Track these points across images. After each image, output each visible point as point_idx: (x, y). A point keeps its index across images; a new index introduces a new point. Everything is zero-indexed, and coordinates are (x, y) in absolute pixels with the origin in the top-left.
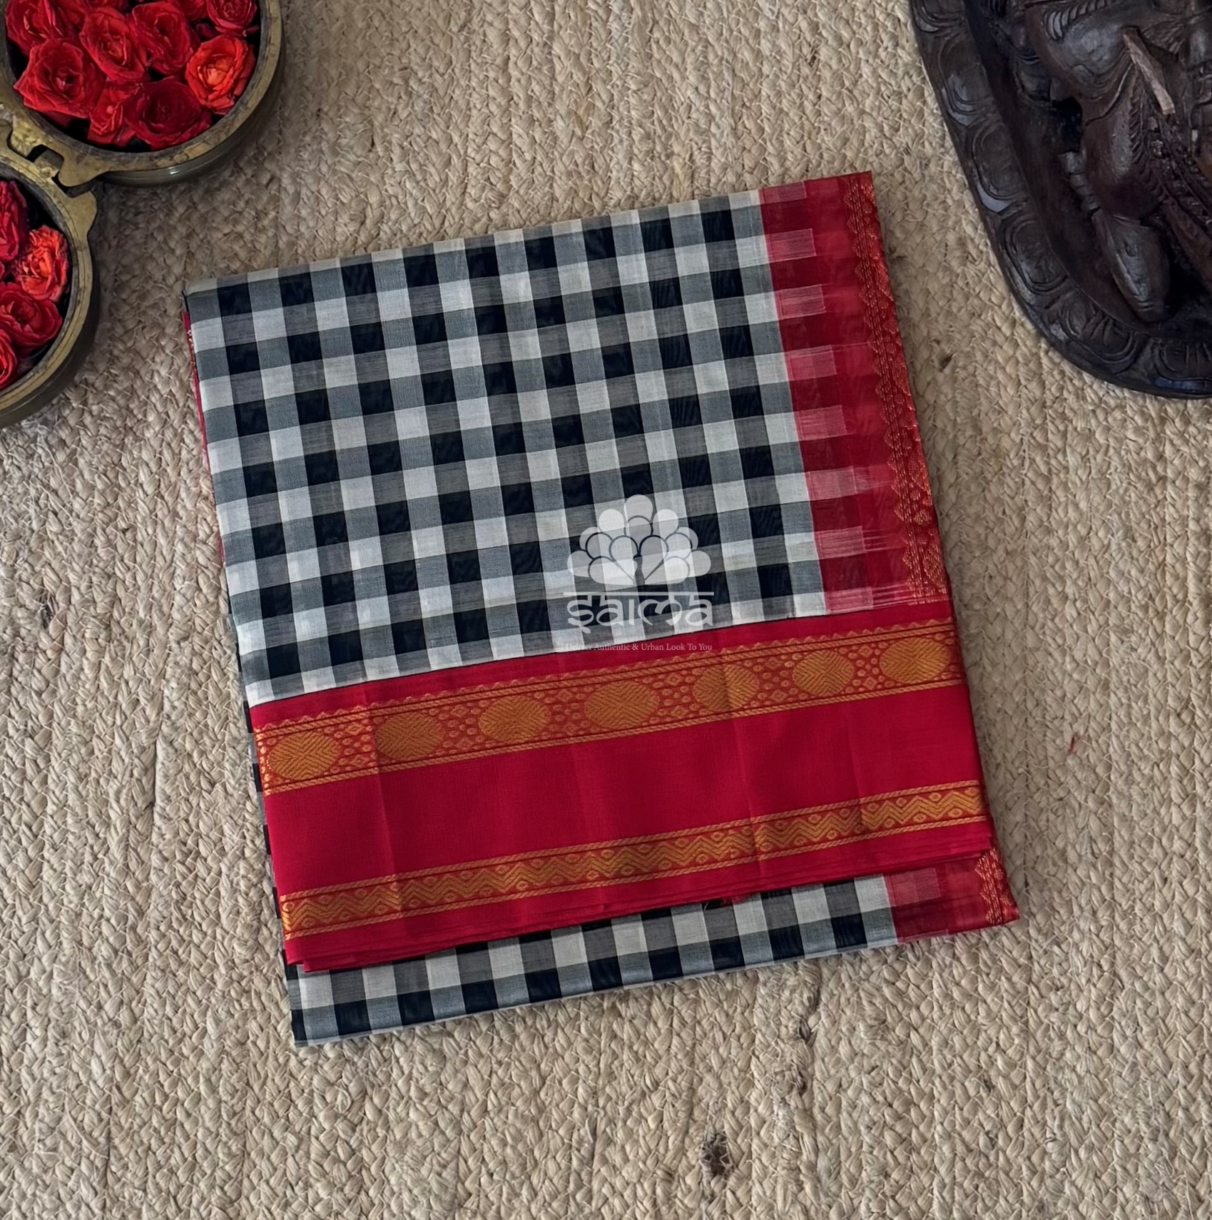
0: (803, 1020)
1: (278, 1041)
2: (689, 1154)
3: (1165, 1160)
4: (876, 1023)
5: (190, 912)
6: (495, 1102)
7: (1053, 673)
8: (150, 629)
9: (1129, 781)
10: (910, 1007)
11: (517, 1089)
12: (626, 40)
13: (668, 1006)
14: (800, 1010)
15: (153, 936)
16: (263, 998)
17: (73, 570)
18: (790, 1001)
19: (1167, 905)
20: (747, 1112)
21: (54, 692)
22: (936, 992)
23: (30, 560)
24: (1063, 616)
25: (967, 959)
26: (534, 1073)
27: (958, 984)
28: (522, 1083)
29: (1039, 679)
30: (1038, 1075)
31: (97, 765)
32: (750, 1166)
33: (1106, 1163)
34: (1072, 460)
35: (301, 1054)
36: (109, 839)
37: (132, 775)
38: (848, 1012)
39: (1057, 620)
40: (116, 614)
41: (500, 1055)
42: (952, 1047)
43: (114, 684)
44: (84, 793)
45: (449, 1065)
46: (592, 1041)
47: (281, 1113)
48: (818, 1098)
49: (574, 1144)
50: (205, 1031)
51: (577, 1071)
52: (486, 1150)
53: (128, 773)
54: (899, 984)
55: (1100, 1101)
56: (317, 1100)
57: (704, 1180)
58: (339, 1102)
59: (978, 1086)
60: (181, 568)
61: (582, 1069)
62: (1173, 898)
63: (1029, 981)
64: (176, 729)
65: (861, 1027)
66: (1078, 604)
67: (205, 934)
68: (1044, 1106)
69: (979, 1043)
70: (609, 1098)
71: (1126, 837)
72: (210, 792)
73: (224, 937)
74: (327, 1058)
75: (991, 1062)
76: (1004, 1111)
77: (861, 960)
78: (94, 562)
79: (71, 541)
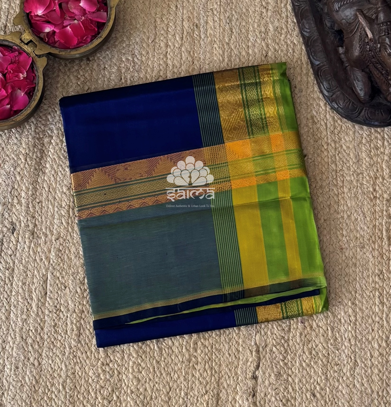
0: (254, 373)
1: (86, 373)
4: (278, 374)
5: (58, 329)
6: (155, 395)
7: (339, 260)
8: (46, 236)
9: (362, 296)
10: (289, 368)
11: (162, 392)
12: (206, 47)
13: (211, 366)
14: (253, 369)
15: (46, 337)
16: (81, 359)
17: (22, 215)
18: (250, 366)
19: (373, 338)
20: (235, 402)
21: (15, 255)
22: (298, 364)
23: (8, 212)
24: (342, 241)
25: (308, 354)
26: (167, 387)
27: (305, 362)
28: (164, 390)
30: (330, 393)
31: (29, 280)
34: (346, 190)
35: (93, 378)
36: (32, 304)
37: (40, 283)
38: (269, 370)
39: (340, 243)
40: (36, 230)
41: (157, 380)
42: (303, 382)
43: (35, 254)
44: (24, 289)
45: (140, 383)
46: (186, 377)
47: (86, 397)
48: (258, 398)
50: (62, 369)
51: (181, 387)
53: (39, 283)
54: (285, 361)
55: (350, 403)
56: (98, 393)
58: (105, 394)
59: (311, 395)
60: (56, 216)
61: (183, 386)
62: (375, 336)
64: (54, 269)
65: (273, 375)
66: (347, 237)
67: (62, 337)
68: (332, 404)
69: (311, 381)
70: (191, 396)
71: (361, 316)
72: (65, 290)
73: (68, 338)
74: (101, 379)
75: (315, 388)
76: (319, 404)
77: (273, 353)
78: (29, 213)
79: (21, 206)
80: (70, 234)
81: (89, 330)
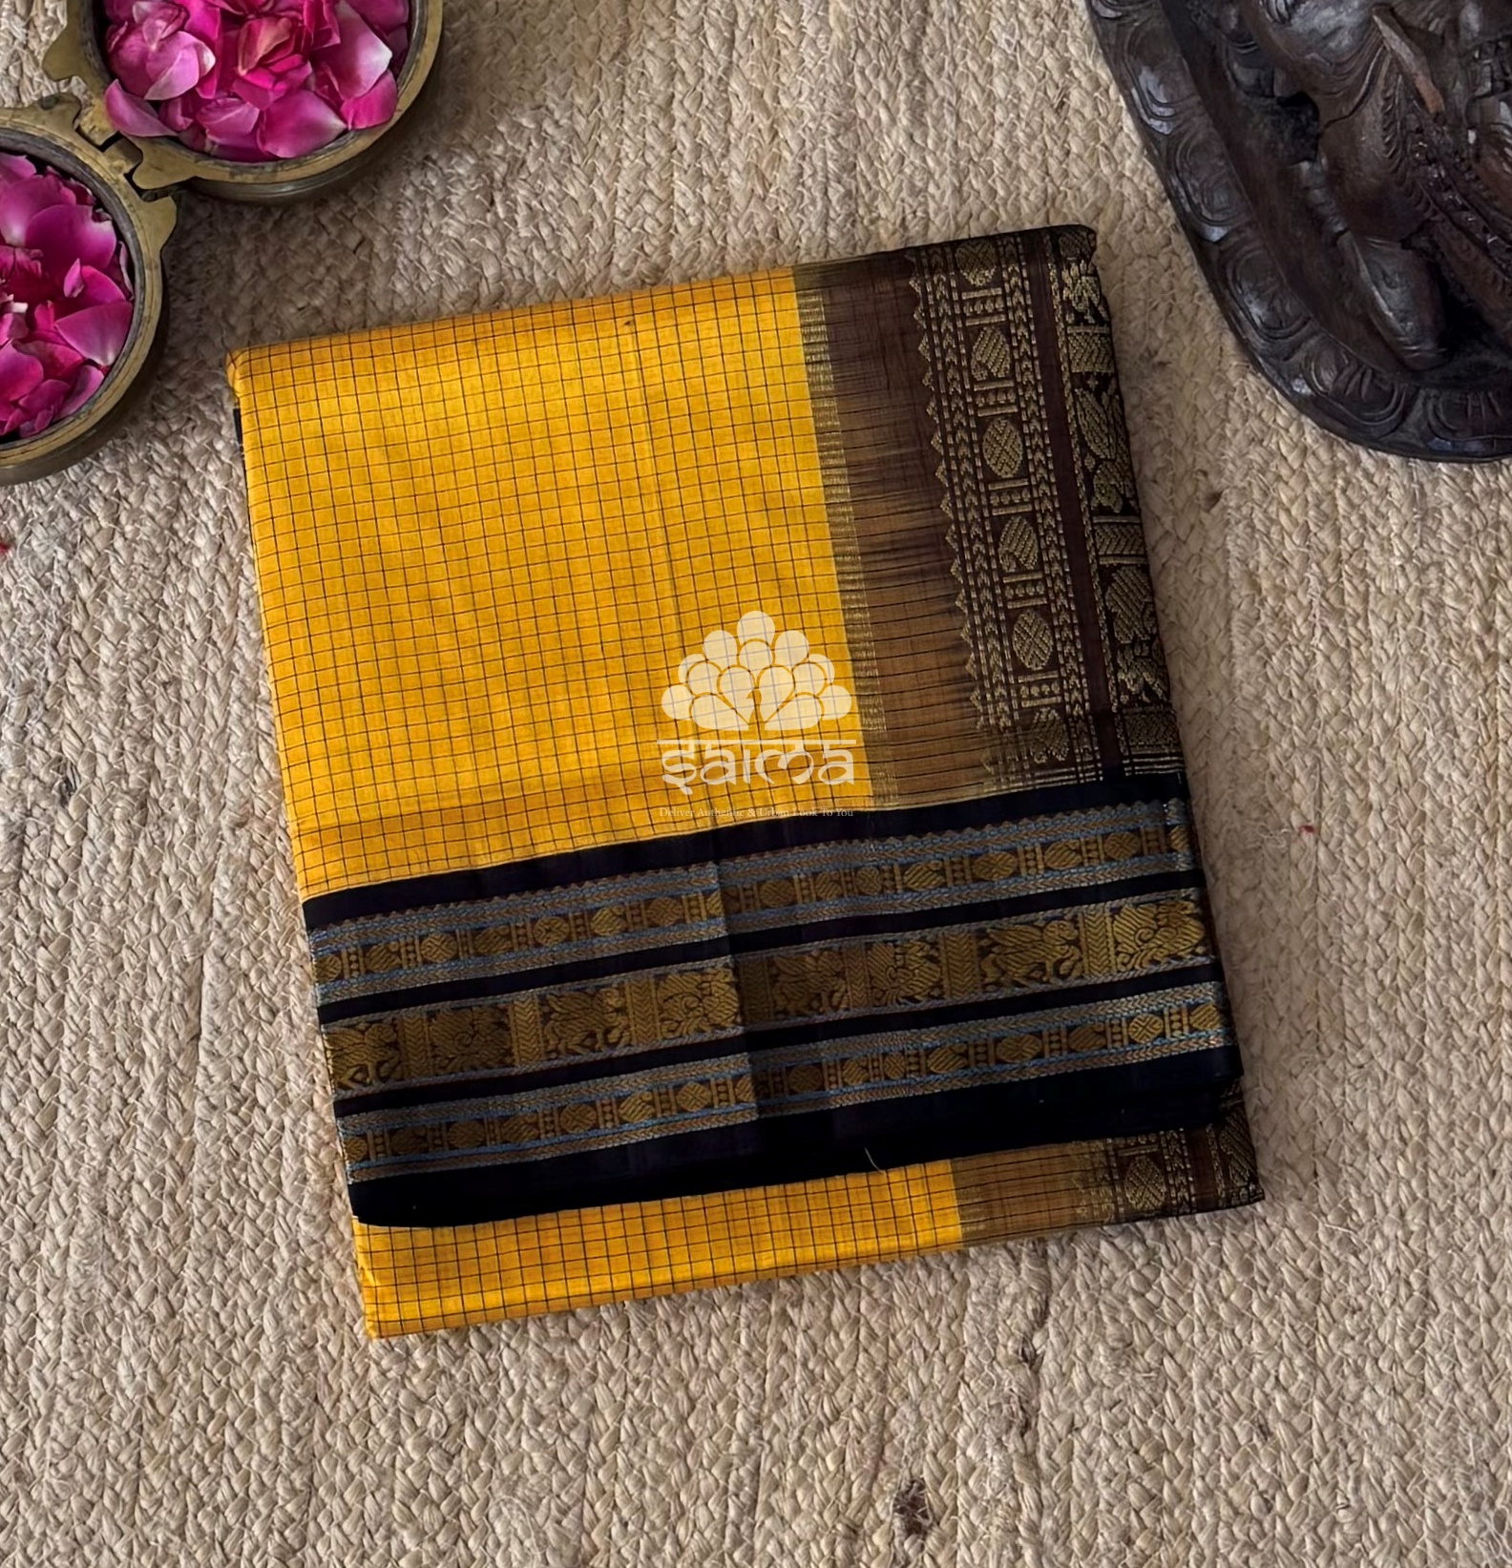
0: (1027, 1340)
1: (356, 1346)
2: (879, 1506)
3: (1490, 1537)
4: (1120, 1345)
5: (243, 1177)
6: (630, 1431)
7: (1352, 903)
8: (196, 812)
9: (1449, 1046)
10: (1165, 1325)
11: (658, 1415)
12: (822, 69)
13: (853, 1313)
14: (1023, 1326)
15: (196, 1206)
16: (336, 1290)
17: (99, 733)
18: (1010, 1313)
19: (1495, 1205)
20: (952, 1453)
21: (74, 888)
22: (1198, 1308)
23: (45, 720)
24: (1367, 831)
25: (1239, 1269)
26: (680, 1394)
27: (1226, 1300)
28: (666, 1408)
29: (1334, 911)
30: (1327, 1422)
31: (128, 984)
32: (955, 1525)
33: (1415, 1537)
34: (1376, 629)
35: (385, 1363)
36: (143, 1079)
37: (171, 999)
38: (1084, 1331)
39: (1357, 836)
40: (153, 791)
41: (638, 1370)
42: (1218, 1381)
43: (150, 882)
44: (110, 1021)
45: (572, 1383)
46: (754, 1355)
47: (358, 1439)
48: (1044, 1440)
49: (731, 1488)
50: (261, 1331)
51: (735, 1393)
52: (618, 1489)
53: (166, 995)
54: (1149, 1296)
55: (1407, 1458)
56: (404, 1423)
57: (896, 1541)
58: (431, 1425)
59: (1250, 1430)
60: (237, 735)
61: (741, 1390)
62: (1503, 1197)
63: (1318, 1301)
64: (229, 941)
65: (1101, 1349)
66: (1385, 815)
67: (263, 1206)
68: (1334, 1462)
69: (1254, 1375)
70: (776, 1430)
71: (1444, 1117)
72: (270, 1023)
73: (286, 1210)
74: (417, 1369)
75: (1268, 1402)
76: (1284, 1466)
77: (1102, 1263)
78: (127, 722)
79: (97, 696)
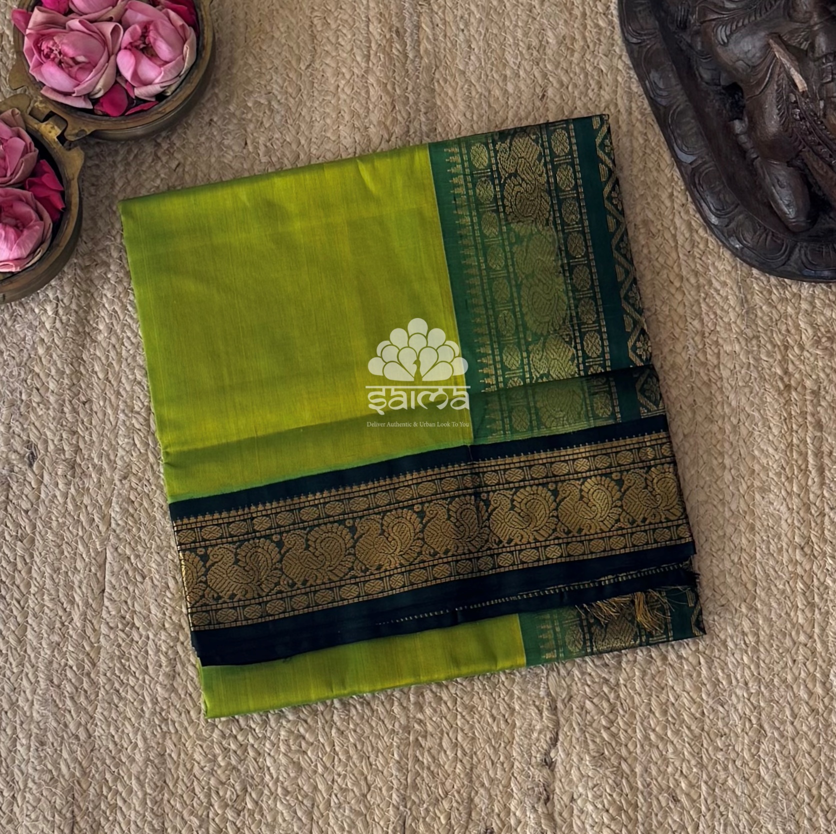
0: (547, 753)
1: (187, 754)
4: (597, 755)
5: (127, 664)
6: (336, 801)
7: (717, 519)
8: (100, 471)
9: (770, 594)
10: (621, 745)
11: (351, 794)
13: (454, 741)
14: (545, 746)
15: (102, 680)
16: (176, 725)
17: (49, 429)
18: (538, 740)
19: (796, 679)
20: (508, 814)
21: (37, 511)
22: (639, 735)
23: (21, 420)
24: (723, 479)
25: (660, 714)
26: (363, 783)
27: (654, 730)
28: (355, 789)
29: (708, 523)
30: (709, 794)
31: (67, 562)
34: (725, 373)
35: (202, 764)
36: (73, 612)
37: (90, 571)
38: (577, 747)
39: (718, 483)
40: (78, 460)
41: (340, 769)
42: (650, 773)
43: (77, 507)
44: (57, 581)
45: (304, 773)
46: (402, 763)
47: (188, 802)
48: (558, 806)
50: (136, 746)
51: (392, 783)
53: (87, 569)
54: (613, 729)
55: (752, 814)
56: (214, 795)
58: (228, 796)
59: (668, 799)
60: (122, 431)
61: (395, 781)
62: (800, 674)
64: (120, 539)
65: (587, 757)
66: (733, 472)
67: (138, 679)
68: (713, 816)
69: (670, 770)
70: (414, 802)
71: (768, 632)
72: (142, 583)
73: (150, 682)
74: (220, 766)
75: (678, 784)
76: (686, 817)
77: (587, 712)
78: (64, 423)
79: (48, 409)
80: (152, 467)
81: (194, 666)
